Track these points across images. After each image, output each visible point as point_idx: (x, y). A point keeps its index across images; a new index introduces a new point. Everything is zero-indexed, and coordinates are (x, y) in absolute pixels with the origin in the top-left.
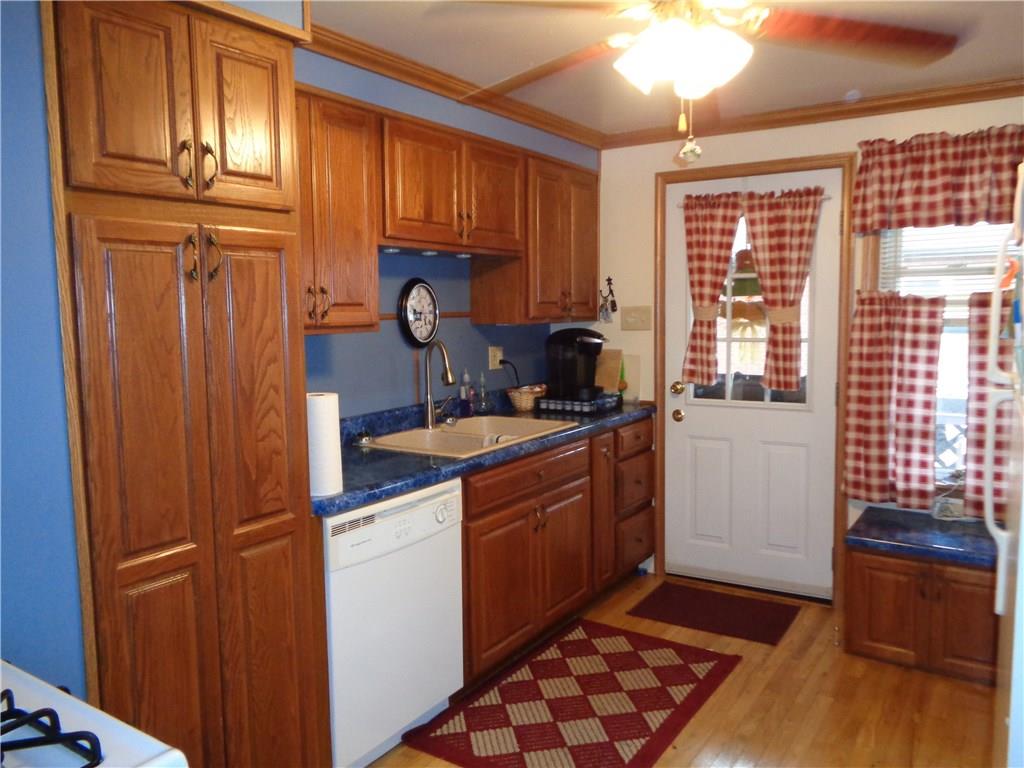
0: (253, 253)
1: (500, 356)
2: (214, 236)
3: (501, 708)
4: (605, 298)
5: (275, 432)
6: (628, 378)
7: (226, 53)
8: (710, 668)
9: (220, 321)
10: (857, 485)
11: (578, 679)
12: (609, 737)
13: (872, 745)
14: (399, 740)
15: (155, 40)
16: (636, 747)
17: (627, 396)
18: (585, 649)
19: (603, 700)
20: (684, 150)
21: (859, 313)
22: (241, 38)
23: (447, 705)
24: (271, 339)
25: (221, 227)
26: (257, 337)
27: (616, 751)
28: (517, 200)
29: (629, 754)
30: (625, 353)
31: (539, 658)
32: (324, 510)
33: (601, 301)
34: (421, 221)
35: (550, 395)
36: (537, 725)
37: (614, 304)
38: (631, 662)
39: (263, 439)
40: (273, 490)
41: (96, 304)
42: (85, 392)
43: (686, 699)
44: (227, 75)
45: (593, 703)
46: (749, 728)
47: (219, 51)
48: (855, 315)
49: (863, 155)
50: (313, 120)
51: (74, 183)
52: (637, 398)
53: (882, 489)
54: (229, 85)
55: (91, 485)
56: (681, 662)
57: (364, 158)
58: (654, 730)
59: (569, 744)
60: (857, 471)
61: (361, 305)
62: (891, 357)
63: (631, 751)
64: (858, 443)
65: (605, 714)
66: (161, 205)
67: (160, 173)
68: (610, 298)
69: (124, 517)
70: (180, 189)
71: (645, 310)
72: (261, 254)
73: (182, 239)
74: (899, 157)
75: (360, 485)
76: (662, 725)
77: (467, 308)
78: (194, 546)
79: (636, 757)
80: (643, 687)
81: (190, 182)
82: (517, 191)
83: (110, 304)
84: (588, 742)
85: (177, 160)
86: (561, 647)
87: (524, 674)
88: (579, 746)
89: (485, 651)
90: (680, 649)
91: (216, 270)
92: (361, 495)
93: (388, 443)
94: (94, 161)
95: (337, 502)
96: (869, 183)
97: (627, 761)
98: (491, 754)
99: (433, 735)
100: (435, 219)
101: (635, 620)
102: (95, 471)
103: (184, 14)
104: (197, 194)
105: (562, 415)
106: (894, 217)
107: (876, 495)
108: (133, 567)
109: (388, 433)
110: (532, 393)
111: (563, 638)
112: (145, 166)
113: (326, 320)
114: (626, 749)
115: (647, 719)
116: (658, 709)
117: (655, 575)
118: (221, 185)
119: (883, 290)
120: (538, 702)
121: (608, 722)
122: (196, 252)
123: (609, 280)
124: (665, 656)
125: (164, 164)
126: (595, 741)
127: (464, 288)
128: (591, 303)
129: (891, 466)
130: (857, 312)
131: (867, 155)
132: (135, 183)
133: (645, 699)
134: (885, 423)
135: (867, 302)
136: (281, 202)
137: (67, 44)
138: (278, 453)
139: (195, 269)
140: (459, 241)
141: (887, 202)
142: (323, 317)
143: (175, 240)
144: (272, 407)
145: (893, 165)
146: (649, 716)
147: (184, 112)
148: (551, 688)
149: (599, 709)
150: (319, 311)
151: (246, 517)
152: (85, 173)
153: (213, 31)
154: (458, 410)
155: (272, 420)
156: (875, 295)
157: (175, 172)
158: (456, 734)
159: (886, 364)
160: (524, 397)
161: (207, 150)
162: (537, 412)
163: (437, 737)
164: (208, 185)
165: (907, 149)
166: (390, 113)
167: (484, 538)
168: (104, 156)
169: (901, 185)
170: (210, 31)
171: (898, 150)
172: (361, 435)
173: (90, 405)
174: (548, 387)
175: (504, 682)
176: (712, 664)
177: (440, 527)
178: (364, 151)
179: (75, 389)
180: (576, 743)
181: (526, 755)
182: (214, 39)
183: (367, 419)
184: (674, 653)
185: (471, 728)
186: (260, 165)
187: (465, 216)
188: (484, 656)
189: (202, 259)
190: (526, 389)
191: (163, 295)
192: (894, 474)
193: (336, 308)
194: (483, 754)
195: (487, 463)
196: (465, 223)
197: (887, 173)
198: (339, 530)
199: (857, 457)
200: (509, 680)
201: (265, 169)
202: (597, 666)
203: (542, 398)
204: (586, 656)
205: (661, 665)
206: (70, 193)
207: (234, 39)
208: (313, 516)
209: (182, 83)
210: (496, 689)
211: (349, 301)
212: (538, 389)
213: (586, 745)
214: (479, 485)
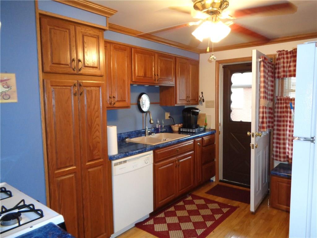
0: (92, 88)
1: (169, 115)
2: (81, 84)
3: (164, 218)
4: (201, 98)
5: (98, 137)
6: (207, 122)
7: (85, 34)
8: (228, 210)
9: (83, 107)
10: (277, 156)
11: (188, 211)
12: (195, 228)
13: (274, 234)
14: (134, 225)
15: (66, 33)
16: (202, 231)
17: (207, 128)
18: (191, 202)
19: (194, 218)
20: (211, 58)
21: (277, 103)
22: (89, 30)
23: (148, 217)
24: (97, 111)
25: (83, 81)
26: (93, 110)
27: (196, 232)
28: (172, 69)
29: (200, 233)
30: (207, 114)
31: (177, 205)
32: (112, 159)
33: (200, 99)
34: (143, 77)
35: (184, 127)
36: (174, 223)
37: (203, 100)
38: (204, 207)
39: (95, 139)
40: (97, 152)
41: (50, 103)
42: (47, 125)
43: (219, 218)
44: (85, 40)
45: (191, 218)
46: (237, 228)
47: (83, 34)
48: (276, 104)
49: (278, 55)
50: (111, 50)
51: (44, 71)
52: (210, 128)
53: (284, 157)
54: (86, 43)
55: (48, 150)
56: (219, 208)
57: (126, 60)
58: (208, 227)
59: (182, 229)
60: (277, 152)
61: (125, 101)
62: (287, 117)
63: (200, 232)
64: (277, 143)
65: (194, 221)
66: (67, 76)
67: (67, 68)
68: (202, 98)
69: (57, 159)
70: (72, 72)
71: (212, 102)
72: (94, 88)
73: (73, 85)
74: (289, 55)
75: (123, 152)
76: (211, 226)
77: (159, 101)
78: (75, 167)
79: (201, 234)
80: (207, 214)
81: (75, 70)
82: (172, 67)
83: (53, 102)
84: (188, 229)
85: (72, 64)
86: (184, 202)
87: (172, 209)
88: (185, 230)
89: (160, 201)
90: (219, 204)
91: (82, 93)
92: (122, 155)
93: (134, 140)
94: (50, 65)
95: (116, 156)
96: (280, 64)
97: (199, 235)
98: (160, 231)
99: (144, 224)
100: (147, 76)
101: (208, 195)
102: (49, 146)
103: (74, 25)
104: (77, 73)
105: (187, 133)
106: (288, 74)
107: (282, 159)
108: (59, 172)
109: (134, 138)
110: (178, 126)
111: (185, 199)
112: (63, 66)
113: (115, 105)
114: (199, 232)
115: (206, 223)
116: (210, 221)
117: (215, 182)
118: (83, 70)
119: (285, 96)
120: (175, 217)
121: (195, 224)
122: (76, 88)
123: (202, 93)
124: (215, 206)
125: (68, 65)
126: (190, 229)
127: (158, 95)
128: (196, 100)
129: (287, 150)
130: (276, 102)
131: (279, 55)
132: (60, 70)
133: (207, 218)
134: (285, 137)
135: (280, 100)
136: (100, 74)
137: (43, 35)
138: (99, 143)
139: (76, 93)
140: (154, 82)
141: (285, 69)
142: (114, 104)
143: (71, 85)
144: (97, 130)
145: (287, 58)
146: (207, 223)
147: (74, 51)
148: (180, 213)
149: (193, 220)
150: (113, 103)
151: (90, 160)
152: (47, 69)
153: (82, 29)
154: (156, 131)
155: (97, 133)
156: (282, 98)
157: (71, 67)
158: (150, 225)
159: (285, 119)
160: (176, 127)
161: (80, 61)
162: (180, 132)
163: (145, 225)
164: (80, 70)
165: (292, 53)
166: (133, 46)
167: (160, 168)
168: (52, 64)
169: (290, 64)
170: (81, 29)
171: (289, 53)
172: (126, 138)
173: (48, 129)
174: (183, 124)
175: (166, 211)
176: (229, 209)
177: (146, 165)
178: (126, 58)
179: (44, 125)
180: (184, 229)
181: (170, 232)
182: (81, 31)
183: (128, 133)
184: (218, 205)
185: (155, 223)
186: (94, 64)
187: (156, 75)
188: (160, 203)
189: (78, 90)
190: (176, 125)
191: (67, 100)
192: (288, 153)
193: (118, 102)
194: (157, 231)
195: (161, 147)
196: (156, 77)
197: (285, 60)
198: (116, 164)
199: (277, 147)
200: (168, 210)
201: (96, 65)
202: (194, 207)
203: (181, 128)
204: (191, 204)
205: (213, 208)
206: (44, 74)
207: (87, 31)
208: (109, 160)
209: (73, 43)
210: (163, 213)
211: (122, 100)
212: (180, 125)
213: (187, 230)
214: (158, 153)
